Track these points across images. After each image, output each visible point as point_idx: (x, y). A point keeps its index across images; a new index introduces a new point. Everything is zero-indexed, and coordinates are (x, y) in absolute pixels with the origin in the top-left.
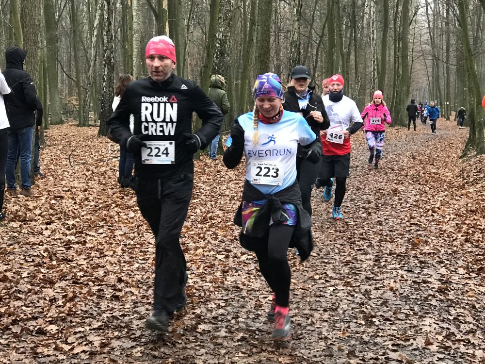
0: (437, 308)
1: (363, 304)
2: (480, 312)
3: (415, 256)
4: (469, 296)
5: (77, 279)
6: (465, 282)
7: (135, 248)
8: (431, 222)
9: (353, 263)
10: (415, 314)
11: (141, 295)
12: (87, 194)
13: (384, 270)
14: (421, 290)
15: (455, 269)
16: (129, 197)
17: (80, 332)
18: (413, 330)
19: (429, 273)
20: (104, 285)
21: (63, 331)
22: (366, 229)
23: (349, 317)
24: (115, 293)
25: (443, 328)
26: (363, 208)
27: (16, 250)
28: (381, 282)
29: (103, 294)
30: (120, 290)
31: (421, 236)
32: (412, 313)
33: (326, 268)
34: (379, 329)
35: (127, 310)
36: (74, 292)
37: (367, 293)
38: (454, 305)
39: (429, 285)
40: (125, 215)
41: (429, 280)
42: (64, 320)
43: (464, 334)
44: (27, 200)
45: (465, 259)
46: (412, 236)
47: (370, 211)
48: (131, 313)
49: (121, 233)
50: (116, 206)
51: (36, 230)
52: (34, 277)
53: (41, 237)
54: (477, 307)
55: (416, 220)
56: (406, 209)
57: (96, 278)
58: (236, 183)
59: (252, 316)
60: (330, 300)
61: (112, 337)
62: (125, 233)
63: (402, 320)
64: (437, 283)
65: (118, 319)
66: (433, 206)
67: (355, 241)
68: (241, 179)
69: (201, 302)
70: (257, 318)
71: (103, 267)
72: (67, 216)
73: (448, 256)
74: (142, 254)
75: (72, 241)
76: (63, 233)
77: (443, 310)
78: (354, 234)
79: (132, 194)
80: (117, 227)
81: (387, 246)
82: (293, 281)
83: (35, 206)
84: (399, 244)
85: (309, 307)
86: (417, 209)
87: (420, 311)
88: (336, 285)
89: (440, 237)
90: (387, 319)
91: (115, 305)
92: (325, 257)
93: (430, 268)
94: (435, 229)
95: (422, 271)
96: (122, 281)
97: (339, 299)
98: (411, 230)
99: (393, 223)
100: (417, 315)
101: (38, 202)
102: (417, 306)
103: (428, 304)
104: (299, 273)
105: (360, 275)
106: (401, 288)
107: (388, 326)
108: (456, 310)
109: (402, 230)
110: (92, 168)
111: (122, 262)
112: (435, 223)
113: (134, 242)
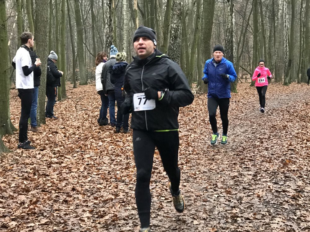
0: (287, 211)
1: (234, 207)
3: (283, 173)
5: (44, 189)
7: (92, 167)
8: (303, 148)
9: (238, 177)
10: (270, 215)
11: (85, 199)
12: (75, 130)
13: (259, 182)
14: (279, 197)
16: (104, 132)
17: (31, 226)
18: (264, 227)
19: (289, 185)
20: (60, 193)
21: (19, 226)
22: (256, 153)
23: (222, 217)
24: (65, 199)
25: (287, 225)
26: (259, 139)
27: (14, 168)
28: (252, 191)
29: (58, 199)
30: (71, 196)
31: (293, 158)
32: (267, 214)
33: (218, 181)
34: (239, 226)
35: (70, 210)
36: (40, 197)
37: (241, 199)
38: (300, 208)
39: (286, 193)
40: (96, 144)
41: (288, 190)
42: (22, 218)
43: (302, 230)
44: (33, 135)
46: (287, 158)
47: (263, 140)
48: (71, 213)
49: (89, 156)
50: (92, 138)
51: (32, 154)
52: (18, 187)
53: (34, 160)
55: (293, 146)
56: (289, 139)
57: (58, 188)
59: (154, 216)
60: (213, 204)
61: (52, 230)
62: (91, 156)
63: (259, 219)
64: (293, 192)
65: (60, 217)
66: (309, 137)
67: (245, 162)
68: (184, 119)
69: (123, 205)
70: (157, 217)
71: (67, 180)
72: (56, 145)
73: (307, 173)
74: (97, 171)
75: (54, 162)
76: (50, 156)
77: (291, 212)
78: (246, 156)
79: (107, 130)
80: (87, 152)
81: (266, 165)
82: (192, 190)
83: (37, 138)
84: (275, 163)
85: (196, 209)
86: (297, 139)
87: (274, 213)
88: (221, 193)
89: (306, 158)
90: (248, 219)
91: (63, 207)
92: (220, 173)
93: (291, 181)
94: (305, 153)
95: (285, 183)
96: (75, 190)
97: (219, 204)
98: (287, 154)
99: (276, 148)
100: (271, 216)
101: (40, 136)
102: (273, 209)
103: (281, 207)
104: (198, 185)
105: (240, 186)
106: (266, 196)
107: (247, 224)
108: (301, 212)
109: (281, 153)
110: (90, 113)
111: (81, 176)
112: (306, 149)
113: (94, 162)
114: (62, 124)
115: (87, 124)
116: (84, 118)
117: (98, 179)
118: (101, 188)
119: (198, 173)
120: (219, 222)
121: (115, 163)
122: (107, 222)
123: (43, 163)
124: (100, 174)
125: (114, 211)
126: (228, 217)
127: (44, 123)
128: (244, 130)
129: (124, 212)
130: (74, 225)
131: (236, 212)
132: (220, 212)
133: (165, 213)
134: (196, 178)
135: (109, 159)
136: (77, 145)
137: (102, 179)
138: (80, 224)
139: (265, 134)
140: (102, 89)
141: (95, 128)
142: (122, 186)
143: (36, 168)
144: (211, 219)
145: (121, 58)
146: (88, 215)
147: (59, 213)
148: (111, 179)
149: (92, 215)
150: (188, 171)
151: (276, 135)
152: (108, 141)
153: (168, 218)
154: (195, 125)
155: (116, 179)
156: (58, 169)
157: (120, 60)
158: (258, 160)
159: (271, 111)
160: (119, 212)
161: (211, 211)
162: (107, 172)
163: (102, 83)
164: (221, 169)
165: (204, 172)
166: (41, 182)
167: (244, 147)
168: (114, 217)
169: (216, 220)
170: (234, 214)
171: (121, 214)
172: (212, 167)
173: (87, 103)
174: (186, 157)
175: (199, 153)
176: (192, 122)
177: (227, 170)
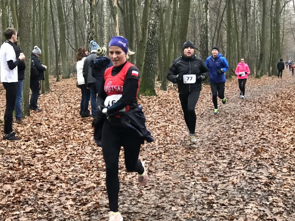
0: (260, 197)
1: (210, 194)
2: (290, 199)
3: (256, 161)
4: (285, 188)
5: (29, 178)
6: (284, 178)
7: (75, 157)
8: (274, 137)
9: (214, 165)
11: (68, 188)
12: (58, 122)
13: (234, 170)
14: (253, 184)
15: (281, 169)
16: (86, 123)
17: (16, 214)
18: (238, 212)
19: (262, 172)
20: (44, 182)
21: (5, 214)
22: (230, 142)
23: (198, 203)
24: (49, 187)
25: (260, 210)
26: (233, 128)
28: (227, 178)
29: (43, 188)
30: (54, 185)
31: (265, 147)
32: (242, 200)
33: (194, 169)
34: (215, 211)
35: (54, 199)
36: (24, 186)
37: (216, 186)
38: (272, 194)
39: (259, 180)
40: (78, 135)
41: (260, 177)
42: (8, 206)
43: (274, 215)
44: (18, 126)
45: (290, 162)
46: (259, 146)
47: (237, 130)
48: (55, 201)
49: (72, 146)
50: (75, 129)
51: (17, 145)
52: (4, 177)
53: (19, 151)
54: (288, 195)
55: (265, 136)
57: (42, 177)
58: (157, 113)
59: (134, 203)
60: (190, 191)
61: (36, 218)
62: (74, 147)
63: (233, 205)
64: (265, 179)
65: (44, 205)
66: (279, 126)
67: (220, 151)
68: (162, 110)
69: (104, 193)
70: (137, 204)
71: (51, 169)
72: (40, 136)
73: (278, 160)
74: (79, 160)
75: (38, 152)
76: (34, 147)
77: (264, 198)
78: (221, 145)
79: (89, 121)
80: (70, 143)
81: (240, 154)
82: (170, 178)
83: (22, 129)
84: (248, 152)
85: (174, 196)
86: (268, 129)
87: (248, 199)
88: (198, 181)
89: (278, 147)
90: (223, 205)
91: (47, 196)
92: (197, 161)
93: (264, 169)
94: (276, 141)
95: (257, 171)
96: (59, 179)
97: (196, 191)
98: (259, 143)
99: (250, 138)
100: (244, 202)
101: (25, 127)
102: (247, 195)
103: (255, 193)
104: (176, 173)
105: (215, 174)
106: (240, 182)
107: (222, 209)
108: (273, 198)
109: (254, 143)
110: (72, 105)
111: (65, 166)
112: (278, 138)
113: (77, 152)
114: (46, 116)
115: (70, 116)
116: (67, 110)
117: (81, 168)
118: (83, 176)
119: (175, 161)
120: (196, 209)
121: (97, 153)
122: (89, 209)
123: (28, 153)
124: (83, 163)
125: (96, 199)
126: (204, 203)
127: (29, 115)
128: (219, 120)
129: (106, 199)
130: (58, 213)
131: (212, 198)
132: (196, 199)
133: (145, 200)
134: (174, 167)
135: (91, 149)
136: (60, 136)
137: (85, 168)
138: (64, 212)
139: (238, 124)
140: (84, 83)
141: (78, 119)
142: (103, 175)
143: (21, 158)
144: (188, 205)
145: (101, 53)
146: (71, 202)
147: (43, 202)
148: (93, 168)
149: (74, 203)
150: (166, 160)
151: (249, 125)
152: (90, 131)
153: (148, 205)
154: (173, 116)
155: (97, 168)
156: (42, 159)
157: (100, 54)
158: (232, 149)
159: (244, 102)
160: (101, 199)
161: (188, 198)
162: (89, 162)
163: (84, 76)
164: (197, 157)
165: (181, 161)
166: (26, 172)
167: (219, 137)
168: (96, 205)
169: (193, 206)
170: (210, 200)
171: (103, 201)
172: (189, 156)
173: (70, 96)
174: (164, 147)
175: (176, 143)
176: (170, 113)
177: (203, 158)
